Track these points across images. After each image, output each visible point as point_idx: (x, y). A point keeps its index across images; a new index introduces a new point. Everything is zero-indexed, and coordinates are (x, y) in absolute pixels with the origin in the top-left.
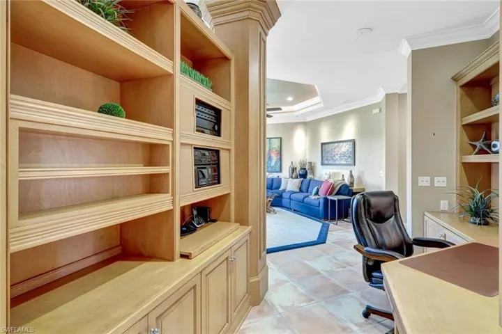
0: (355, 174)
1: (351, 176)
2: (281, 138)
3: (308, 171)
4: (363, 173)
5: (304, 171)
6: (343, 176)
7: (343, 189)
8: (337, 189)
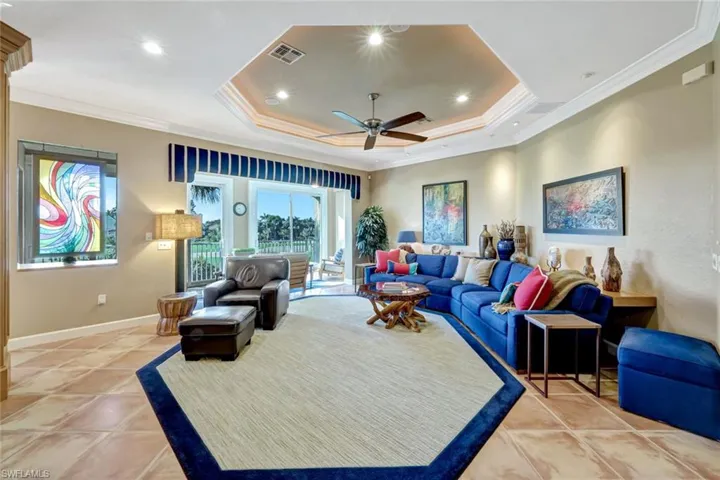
0: (625, 259)
1: (612, 261)
2: (465, 182)
3: (516, 245)
4: (649, 254)
5: (509, 243)
6: (589, 260)
7: (578, 295)
8: (562, 294)
